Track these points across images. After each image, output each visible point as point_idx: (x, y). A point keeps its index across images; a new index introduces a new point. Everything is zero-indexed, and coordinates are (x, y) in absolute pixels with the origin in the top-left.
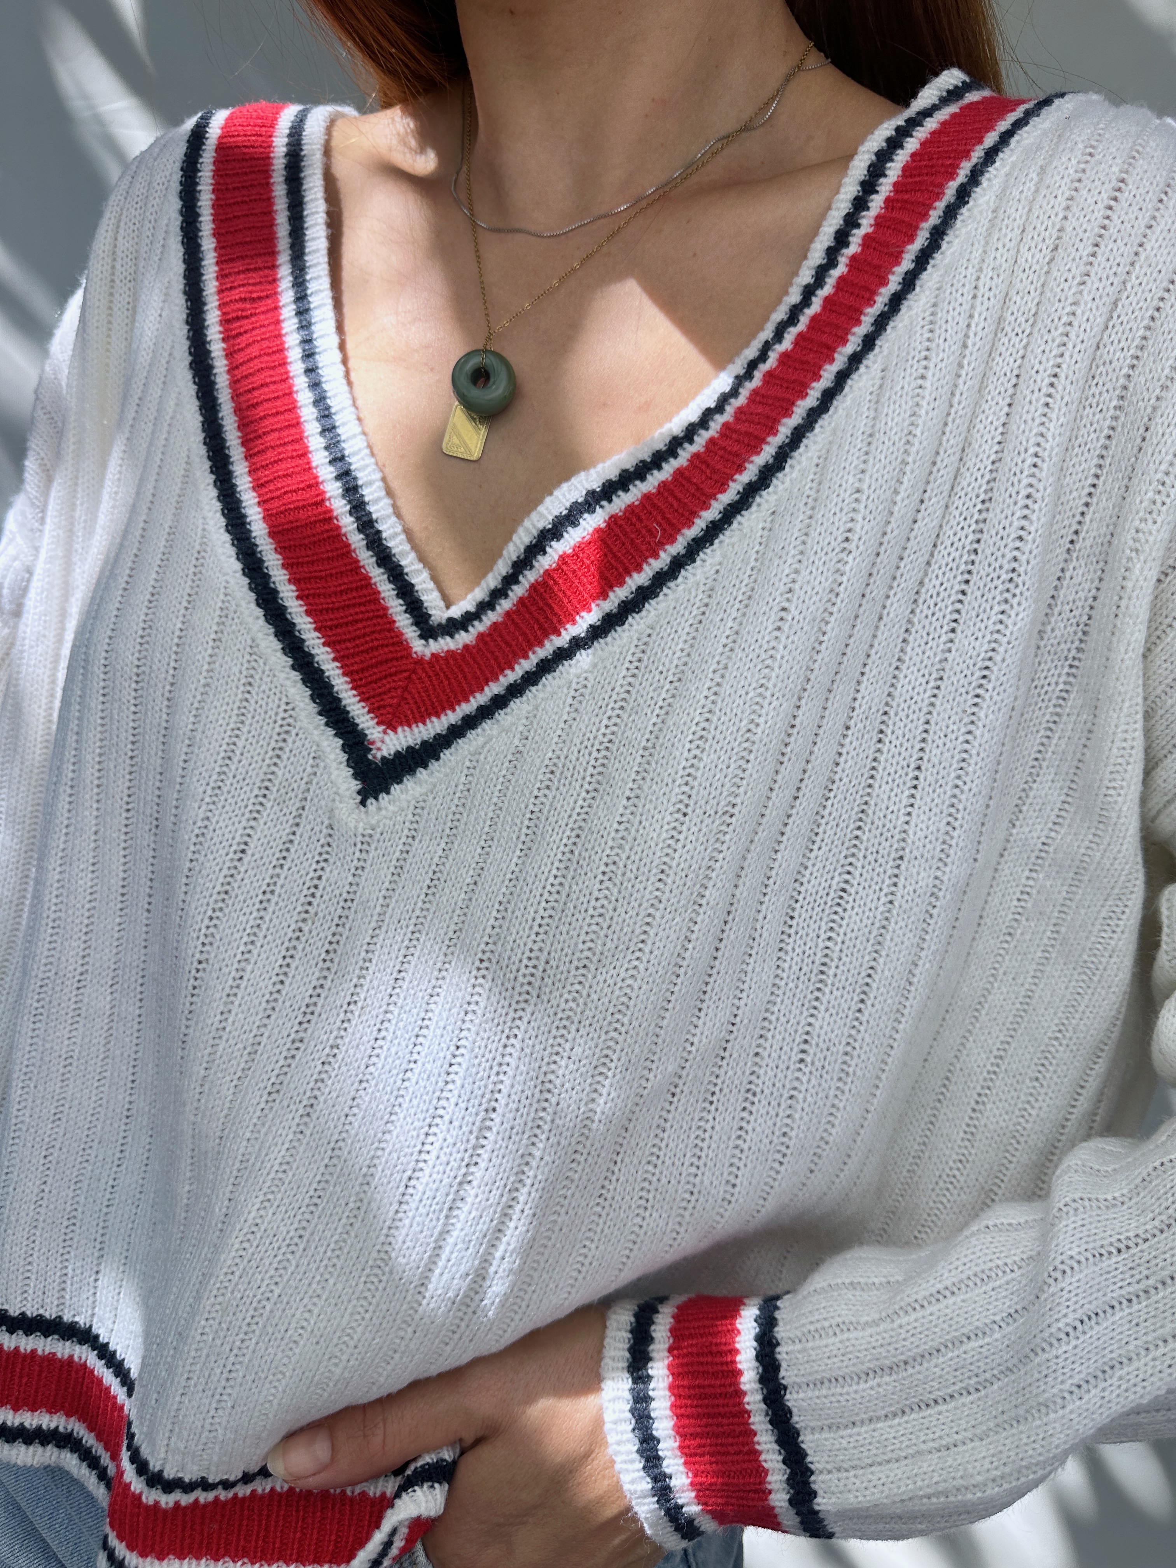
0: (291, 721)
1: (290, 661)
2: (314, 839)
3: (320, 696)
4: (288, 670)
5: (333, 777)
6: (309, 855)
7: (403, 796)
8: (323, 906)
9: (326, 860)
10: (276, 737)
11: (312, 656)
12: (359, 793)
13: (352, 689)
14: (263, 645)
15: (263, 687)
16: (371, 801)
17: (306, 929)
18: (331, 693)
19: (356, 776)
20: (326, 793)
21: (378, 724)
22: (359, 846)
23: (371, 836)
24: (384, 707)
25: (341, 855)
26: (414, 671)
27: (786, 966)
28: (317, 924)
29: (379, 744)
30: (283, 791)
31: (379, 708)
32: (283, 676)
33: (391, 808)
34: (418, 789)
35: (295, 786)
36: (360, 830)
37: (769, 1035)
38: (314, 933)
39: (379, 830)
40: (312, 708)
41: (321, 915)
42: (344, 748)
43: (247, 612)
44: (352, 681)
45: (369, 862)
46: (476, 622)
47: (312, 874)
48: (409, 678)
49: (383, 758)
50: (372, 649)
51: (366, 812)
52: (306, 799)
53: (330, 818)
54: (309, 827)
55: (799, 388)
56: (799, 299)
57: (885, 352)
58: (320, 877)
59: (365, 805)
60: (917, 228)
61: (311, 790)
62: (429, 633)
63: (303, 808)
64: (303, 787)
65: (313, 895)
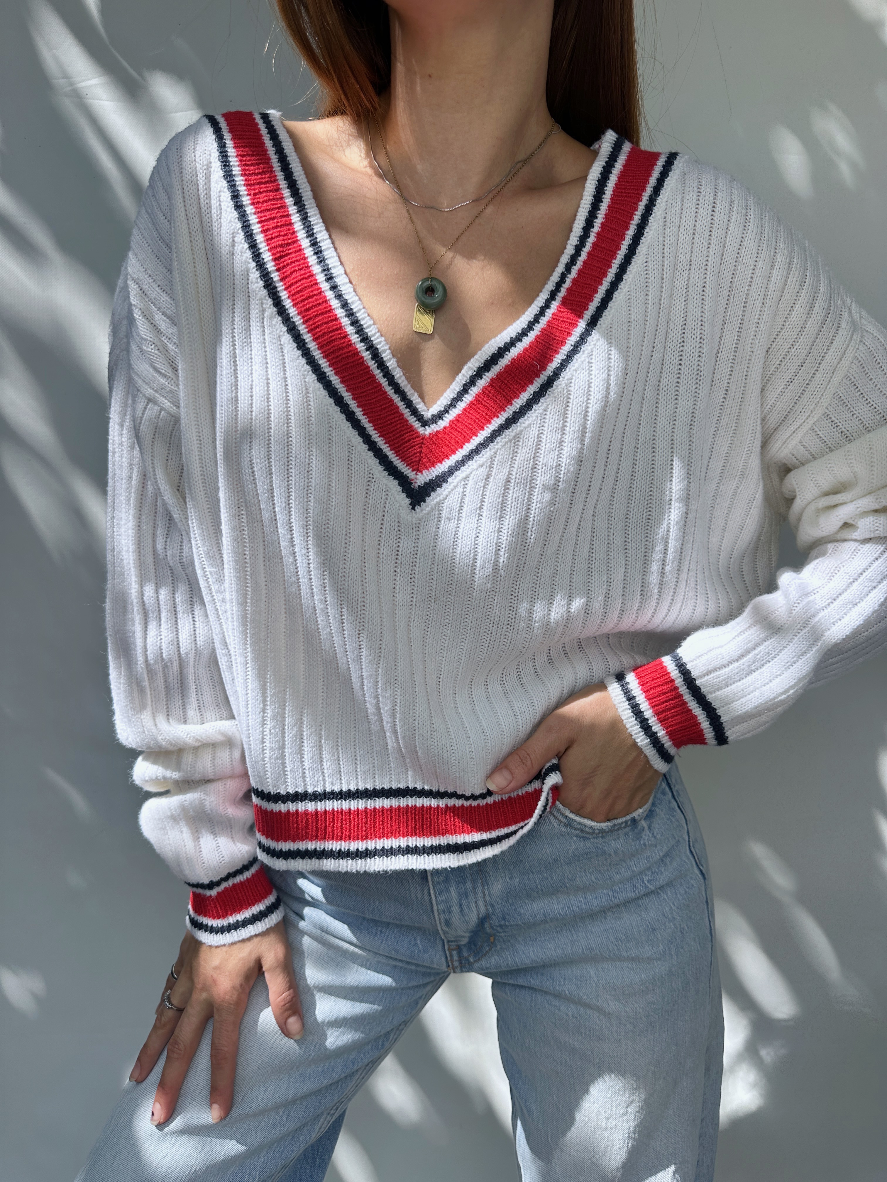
0: (371, 475)
1: (367, 447)
2: (392, 529)
3: (383, 461)
4: (366, 451)
5: (397, 499)
6: (391, 537)
7: (432, 503)
8: (404, 559)
9: (399, 538)
10: (365, 484)
11: (376, 443)
12: (410, 504)
13: (396, 456)
14: (353, 440)
15: (357, 461)
16: (417, 507)
17: (398, 570)
18: (388, 460)
19: (408, 497)
21: (413, 470)
22: (415, 529)
23: (419, 524)
24: (413, 462)
25: (407, 535)
26: (423, 443)
27: (630, 555)
28: (403, 567)
29: (415, 480)
30: (374, 510)
31: (411, 463)
32: (364, 454)
33: (427, 509)
34: (438, 498)
35: (379, 506)
36: (414, 522)
37: (628, 586)
38: (403, 571)
39: (423, 520)
40: (380, 468)
41: (403, 563)
42: (400, 484)
44: (396, 452)
45: (421, 536)
46: (447, 415)
47: (395, 546)
48: (421, 447)
49: (419, 486)
50: (401, 436)
51: (416, 513)
52: (384, 511)
53: (398, 518)
54: (388, 524)
55: (588, 296)
56: (573, 252)
57: (629, 283)
58: (399, 546)
59: (414, 510)
60: (629, 223)
61: (387, 507)
62: (425, 423)
63: (384, 516)
64: (382, 506)
65: (397, 555)
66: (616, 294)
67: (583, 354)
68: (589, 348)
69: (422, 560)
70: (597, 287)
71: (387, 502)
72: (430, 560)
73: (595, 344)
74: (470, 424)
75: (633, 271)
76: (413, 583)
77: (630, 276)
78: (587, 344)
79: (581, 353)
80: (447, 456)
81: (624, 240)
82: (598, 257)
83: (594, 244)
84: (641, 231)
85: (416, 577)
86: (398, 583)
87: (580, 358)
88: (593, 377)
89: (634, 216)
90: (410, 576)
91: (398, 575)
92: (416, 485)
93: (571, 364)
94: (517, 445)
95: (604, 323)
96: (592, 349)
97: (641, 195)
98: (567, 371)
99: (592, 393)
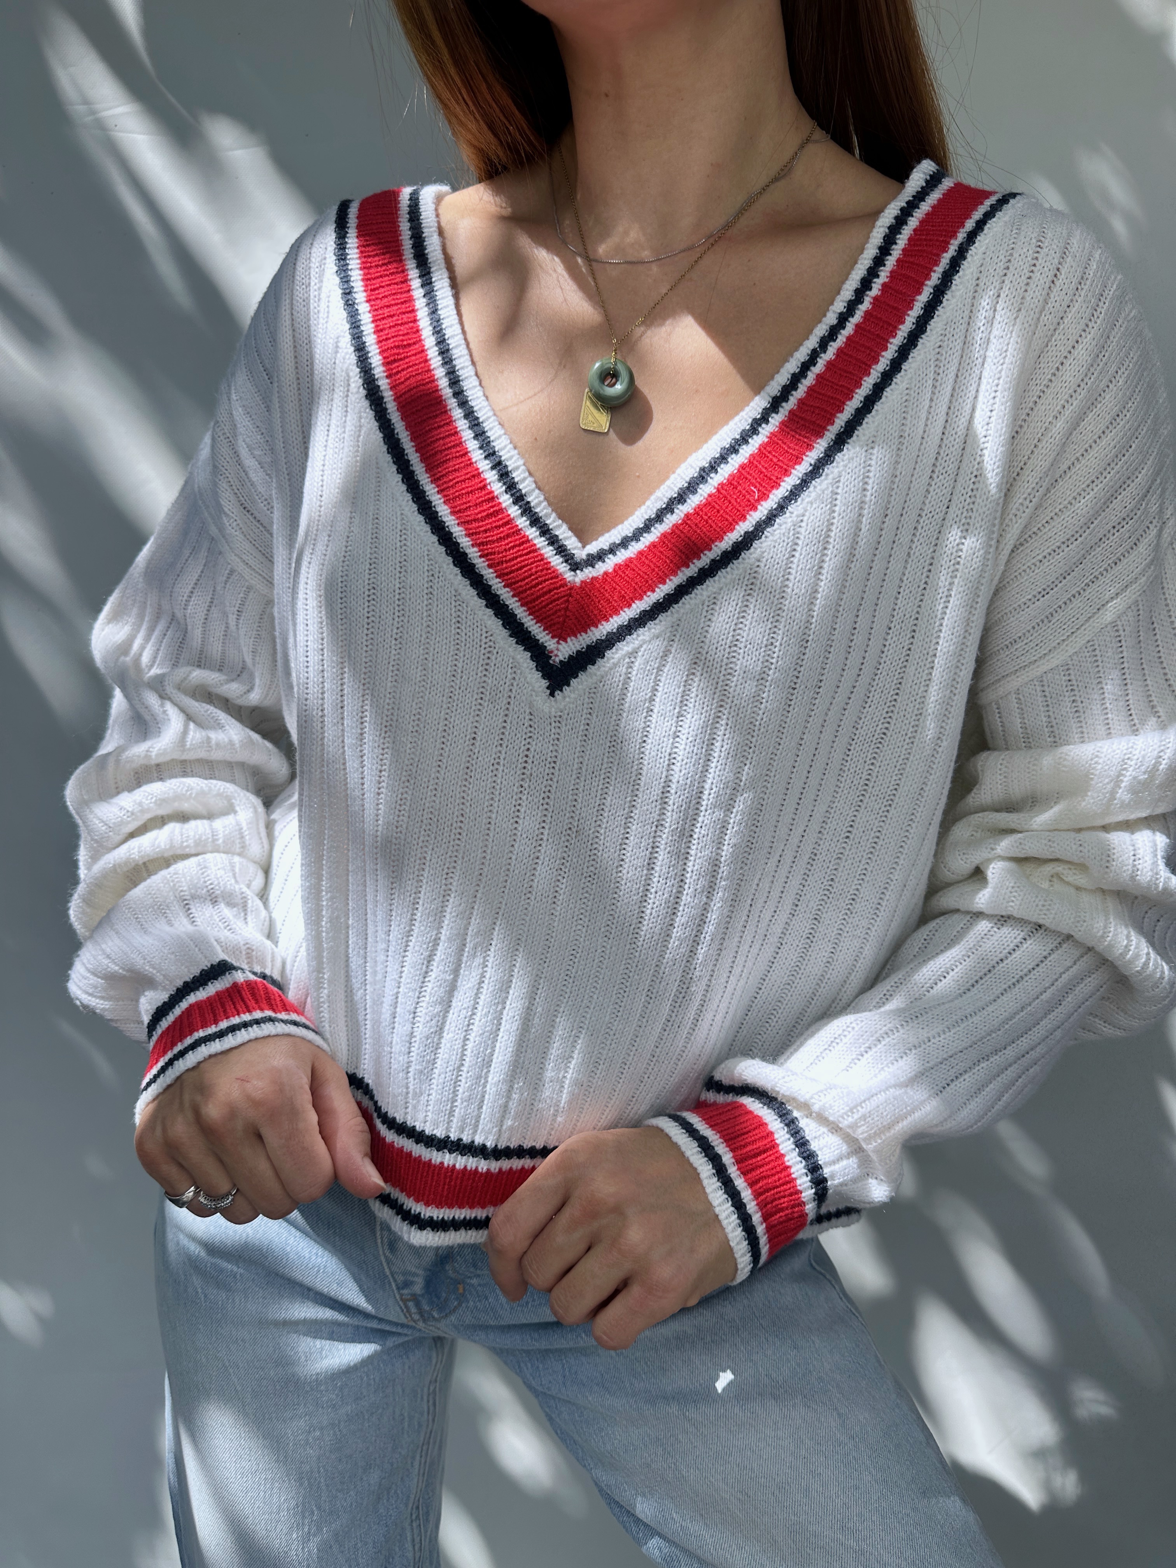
0: (491, 644)
1: (484, 602)
2: (521, 723)
3: (509, 624)
4: (483, 608)
5: (528, 680)
6: (519, 735)
7: (580, 687)
8: (535, 769)
9: (530, 737)
10: (482, 657)
11: (498, 596)
12: (548, 688)
13: (529, 615)
14: (464, 593)
15: (469, 623)
16: (557, 693)
17: (526, 785)
18: (516, 620)
19: (544, 677)
20: (525, 691)
21: (553, 637)
22: (553, 724)
23: (560, 717)
24: (554, 624)
25: (542, 733)
26: (571, 596)
28: (533, 781)
29: (556, 652)
30: (493, 693)
31: (550, 626)
32: (480, 613)
33: (572, 696)
34: (590, 680)
35: (502, 688)
36: (553, 714)
38: (532, 787)
39: (566, 712)
40: (505, 633)
41: (534, 775)
42: (532, 658)
43: (448, 572)
44: (529, 609)
45: (562, 735)
46: (611, 556)
47: (523, 748)
48: (568, 601)
49: (561, 661)
50: (538, 584)
51: (556, 701)
52: (510, 697)
53: (530, 708)
54: (516, 716)
55: (846, 391)
56: (835, 322)
57: (909, 376)
58: (528, 749)
59: (553, 696)
60: (923, 284)
61: (514, 691)
62: (575, 567)
63: (509, 703)
64: (507, 689)
65: (526, 762)
66: (888, 392)
67: (826, 479)
68: (836, 471)
69: (563, 772)
70: (861, 379)
71: (515, 684)
72: (575, 772)
73: (845, 466)
74: (646, 573)
75: (919, 358)
76: (545, 806)
77: (913, 365)
78: (834, 464)
79: (823, 477)
80: (606, 616)
81: (912, 309)
82: (869, 331)
83: (867, 313)
84: (938, 296)
85: (552, 797)
86: (524, 804)
87: (820, 484)
88: (836, 515)
89: (932, 274)
90: (543, 795)
91: (526, 792)
92: (557, 660)
93: (806, 493)
94: (712, 609)
95: (864, 435)
96: (840, 472)
97: (948, 243)
98: (798, 503)
99: (831, 540)
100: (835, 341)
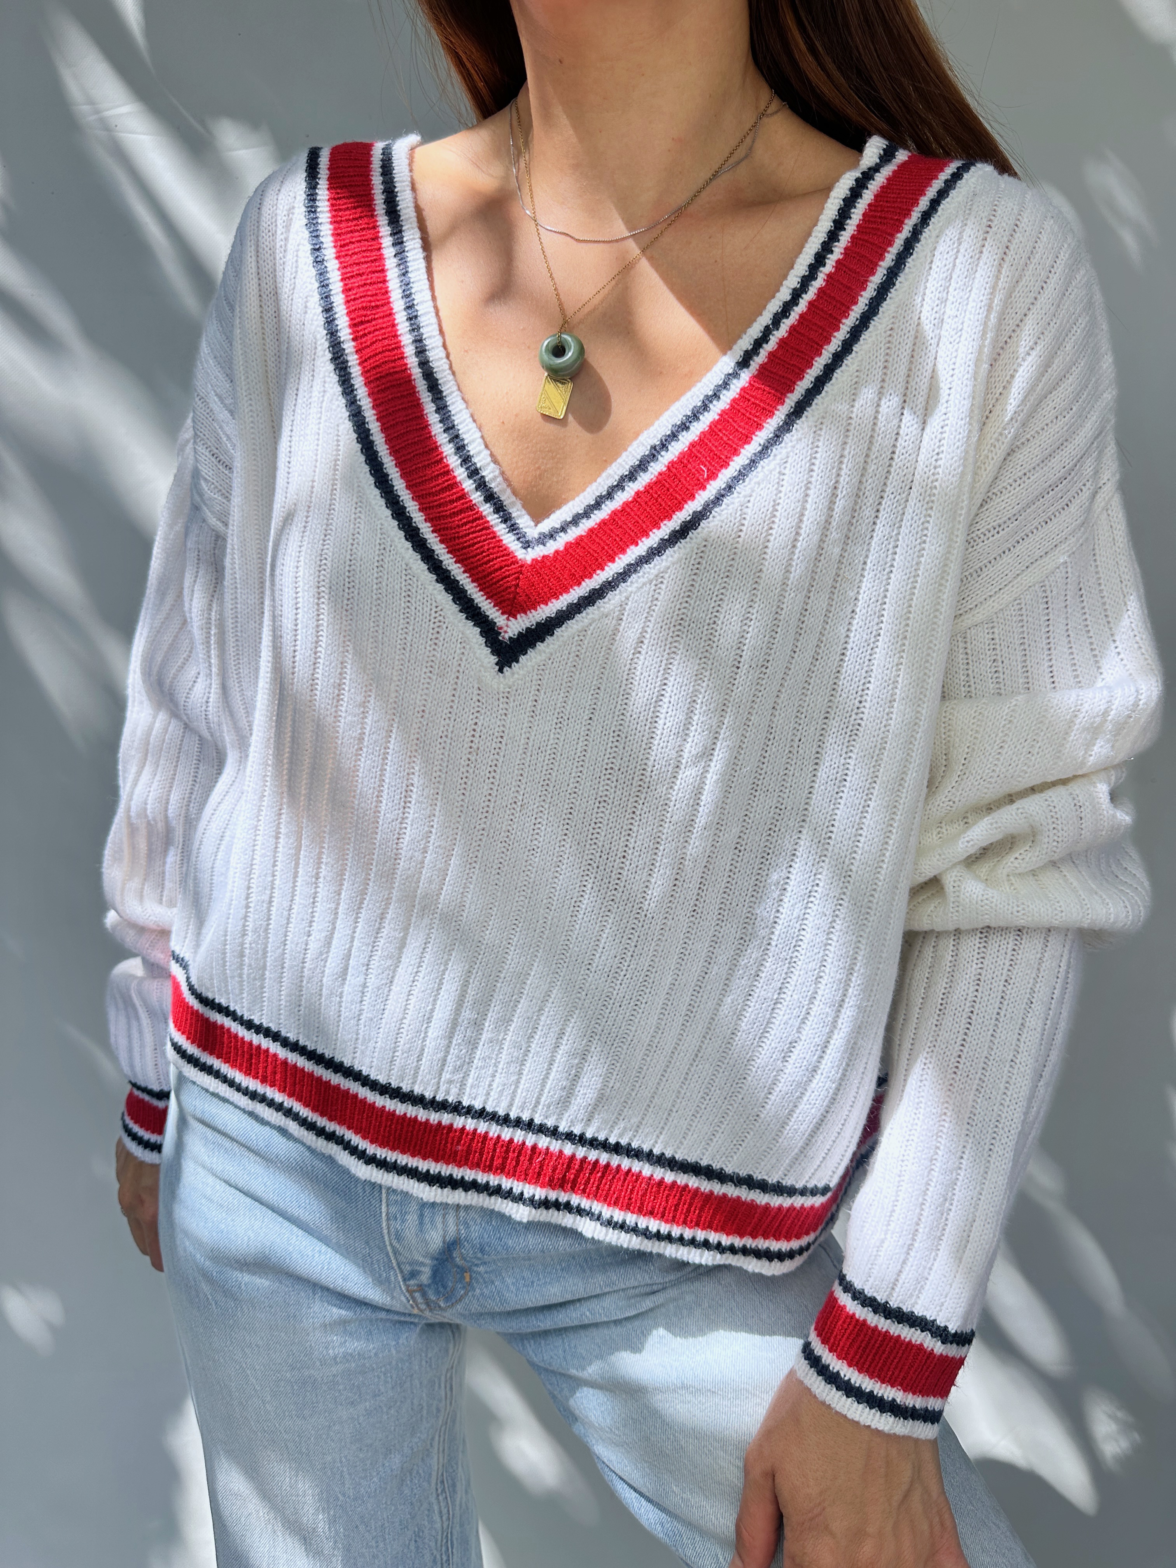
0: (441, 618)
1: (435, 577)
2: (469, 698)
3: (459, 599)
4: (434, 583)
5: (477, 655)
6: (467, 710)
7: (529, 664)
8: (482, 743)
9: (478, 712)
10: (431, 631)
11: (449, 572)
12: (497, 664)
13: (480, 591)
14: (414, 567)
15: (418, 597)
16: (506, 669)
17: (473, 759)
18: (466, 596)
19: (493, 653)
20: (474, 666)
21: (503, 613)
22: (501, 699)
23: (509, 692)
24: (504, 601)
25: (489, 708)
26: (522, 573)
28: (480, 755)
29: (505, 628)
30: (442, 668)
31: (501, 603)
32: (431, 588)
33: (521, 672)
34: (539, 657)
35: (450, 663)
36: (502, 690)
38: (479, 761)
39: (514, 688)
40: (455, 608)
41: (481, 748)
42: (482, 634)
43: (400, 546)
44: (479, 585)
45: (510, 710)
46: (562, 534)
47: (470, 722)
48: (518, 578)
49: (510, 638)
50: (489, 561)
51: (504, 677)
52: (458, 671)
53: (478, 683)
54: (464, 691)
55: (797, 371)
56: (789, 298)
58: (476, 724)
59: (502, 672)
60: (876, 265)
61: (462, 665)
62: (527, 545)
63: (457, 678)
64: (456, 663)
65: (473, 736)
66: (838, 374)
67: (774, 459)
68: (784, 451)
69: (509, 746)
70: (813, 359)
71: (464, 659)
72: (521, 747)
73: (794, 447)
74: (595, 552)
75: (870, 340)
76: (492, 780)
77: (864, 347)
78: (783, 445)
79: (771, 458)
80: (555, 594)
81: (865, 289)
82: (822, 310)
83: (821, 290)
84: (891, 278)
85: (498, 771)
86: (471, 777)
87: (768, 465)
88: (782, 495)
89: (886, 254)
90: (489, 769)
91: (473, 766)
92: (507, 636)
93: (754, 473)
94: (660, 588)
95: (813, 416)
96: (788, 453)
97: (903, 222)
98: (745, 484)
99: (777, 520)
100: (787, 317)
